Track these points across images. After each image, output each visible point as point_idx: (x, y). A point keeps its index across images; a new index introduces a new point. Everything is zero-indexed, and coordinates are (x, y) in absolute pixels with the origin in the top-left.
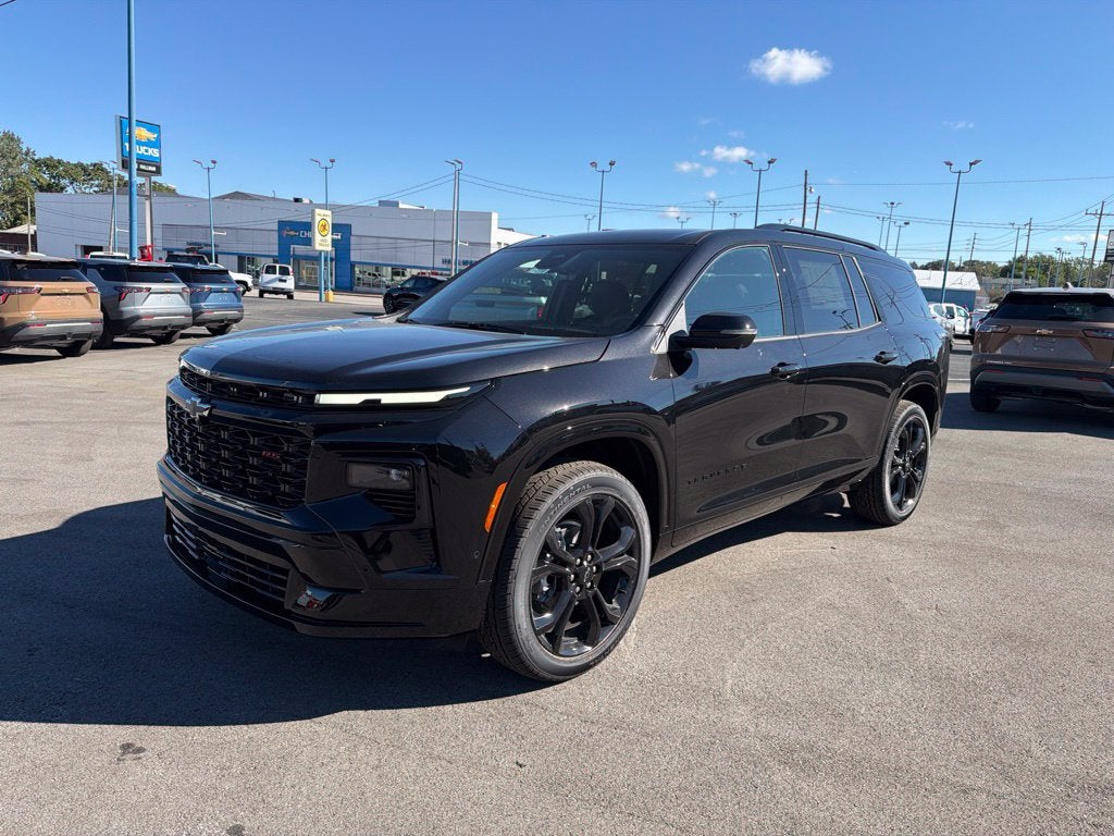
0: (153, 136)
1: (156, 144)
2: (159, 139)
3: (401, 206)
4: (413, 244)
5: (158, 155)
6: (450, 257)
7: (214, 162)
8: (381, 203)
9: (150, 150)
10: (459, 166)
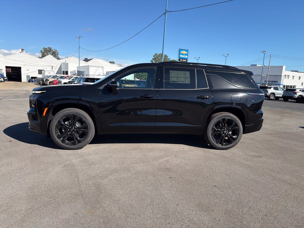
0: (186, 53)
1: (187, 55)
2: (188, 53)
3: (257, 65)
4: (256, 76)
5: (187, 57)
6: (266, 80)
7: (199, 58)
8: (251, 65)
9: (185, 56)
10: (265, 53)
